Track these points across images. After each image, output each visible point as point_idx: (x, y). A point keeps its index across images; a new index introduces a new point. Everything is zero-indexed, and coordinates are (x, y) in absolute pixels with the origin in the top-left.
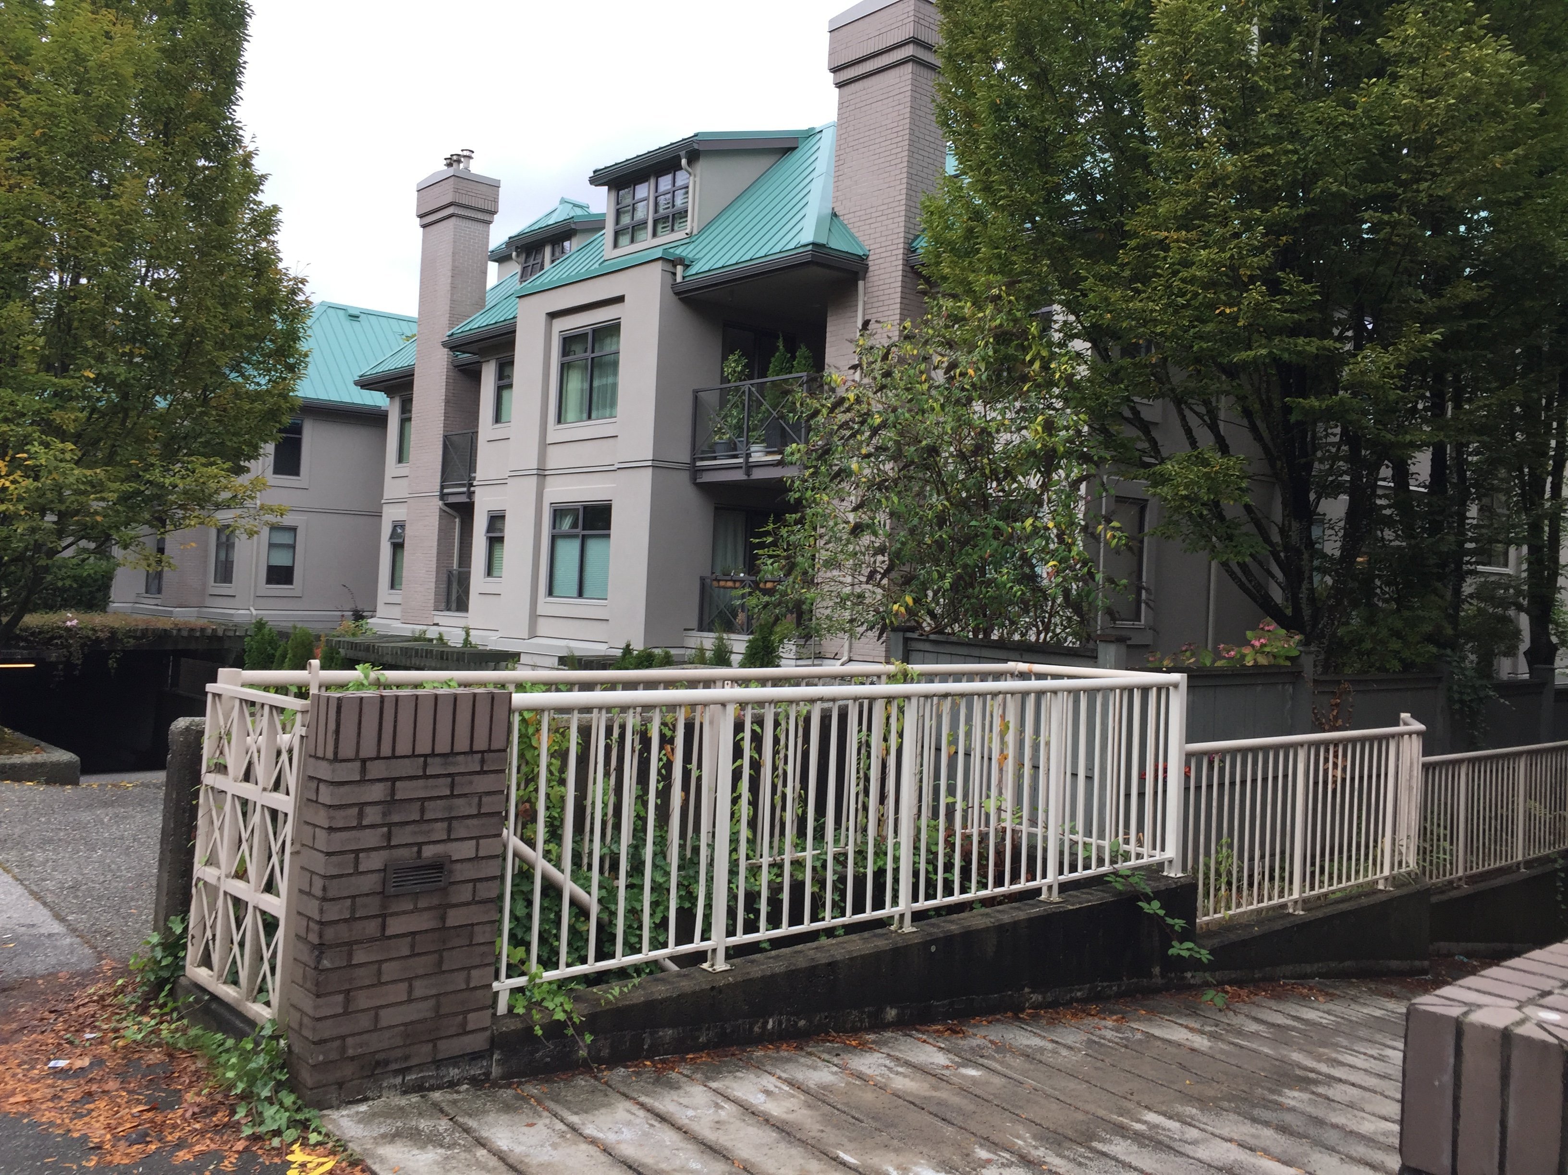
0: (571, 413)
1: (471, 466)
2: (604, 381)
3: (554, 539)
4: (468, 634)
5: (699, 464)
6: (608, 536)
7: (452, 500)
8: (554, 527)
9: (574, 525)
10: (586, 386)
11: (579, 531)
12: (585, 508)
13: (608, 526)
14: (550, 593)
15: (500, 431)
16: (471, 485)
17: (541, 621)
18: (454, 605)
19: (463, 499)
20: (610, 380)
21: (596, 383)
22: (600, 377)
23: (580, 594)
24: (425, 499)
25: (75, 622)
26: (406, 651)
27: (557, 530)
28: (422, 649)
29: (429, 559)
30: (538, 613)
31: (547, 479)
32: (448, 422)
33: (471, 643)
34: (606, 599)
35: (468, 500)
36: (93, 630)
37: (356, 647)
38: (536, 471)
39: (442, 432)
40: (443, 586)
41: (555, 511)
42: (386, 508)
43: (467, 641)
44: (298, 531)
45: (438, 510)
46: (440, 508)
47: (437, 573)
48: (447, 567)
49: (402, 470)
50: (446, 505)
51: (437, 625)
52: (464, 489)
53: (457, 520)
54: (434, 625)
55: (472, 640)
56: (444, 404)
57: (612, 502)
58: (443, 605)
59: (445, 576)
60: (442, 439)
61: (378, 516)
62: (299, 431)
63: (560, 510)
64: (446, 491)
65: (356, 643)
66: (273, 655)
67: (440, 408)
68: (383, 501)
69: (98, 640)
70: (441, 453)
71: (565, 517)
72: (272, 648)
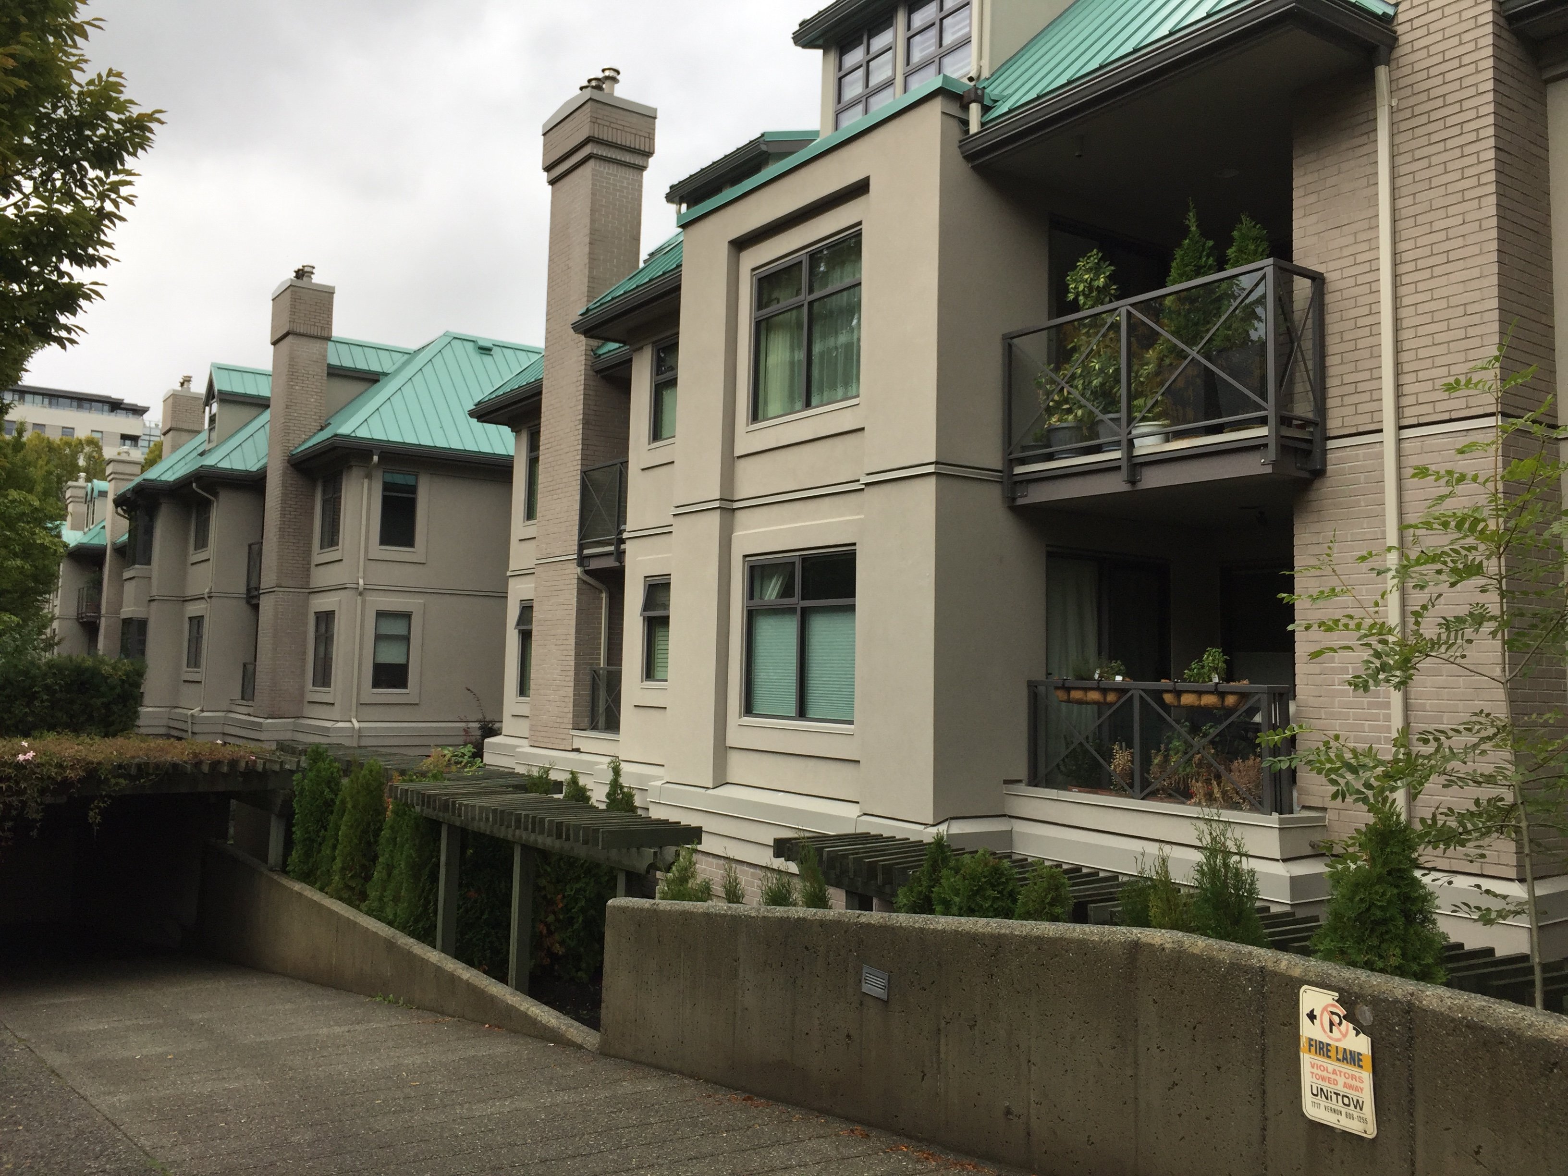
0: (775, 403)
1: (621, 517)
2: (831, 342)
3: (751, 617)
4: (617, 771)
5: (1019, 470)
6: (852, 608)
7: (594, 565)
8: (751, 596)
9: (786, 591)
10: (801, 355)
11: (796, 601)
12: (805, 559)
13: (851, 592)
14: (748, 709)
15: (661, 453)
16: (623, 541)
17: (734, 758)
18: (602, 721)
19: (610, 563)
20: (842, 339)
21: (817, 348)
22: (824, 337)
23: (802, 713)
24: (559, 565)
25: (30, 755)
26: (501, 816)
27: (756, 602)
28: (527, 816)
29: (565, 653)
30: (729, 743)
31: (738, 514)
32: (588, 452)
33: (622, 787)
34: (851, 722)
35: (617, 564)
36: (60, 766)
37: (429, 802)
38: (717, 504)
39: (579, 467)
40: (586, 692)
41: (752, 568)
42: (512, 583)
43: (615, 785)
44: (413, 617)
45: (576, 581)
46: (579, 578)
47: (576, 674)
48: (591, 664)
49: (531, 529)
50: (587, 572)
51: (578, 750)
52: (612, 548)
53: (604, 595)
54: (573, 750)
55: (624, 781)
56: (581, 426)
57: (857, 547)
58: (586, 721)
59: (588, 678)
60: (579, 477)
61: (502, 596)
62: (413, 489)
63: (763, 566)
64: (586, 552)
65: (429, 796)
66: (332, 800)
67: (576, 433)
68: (509, 574)
69: (66, 783)
70: (578, 497)
71: (771, 578)
72: (332, 790)
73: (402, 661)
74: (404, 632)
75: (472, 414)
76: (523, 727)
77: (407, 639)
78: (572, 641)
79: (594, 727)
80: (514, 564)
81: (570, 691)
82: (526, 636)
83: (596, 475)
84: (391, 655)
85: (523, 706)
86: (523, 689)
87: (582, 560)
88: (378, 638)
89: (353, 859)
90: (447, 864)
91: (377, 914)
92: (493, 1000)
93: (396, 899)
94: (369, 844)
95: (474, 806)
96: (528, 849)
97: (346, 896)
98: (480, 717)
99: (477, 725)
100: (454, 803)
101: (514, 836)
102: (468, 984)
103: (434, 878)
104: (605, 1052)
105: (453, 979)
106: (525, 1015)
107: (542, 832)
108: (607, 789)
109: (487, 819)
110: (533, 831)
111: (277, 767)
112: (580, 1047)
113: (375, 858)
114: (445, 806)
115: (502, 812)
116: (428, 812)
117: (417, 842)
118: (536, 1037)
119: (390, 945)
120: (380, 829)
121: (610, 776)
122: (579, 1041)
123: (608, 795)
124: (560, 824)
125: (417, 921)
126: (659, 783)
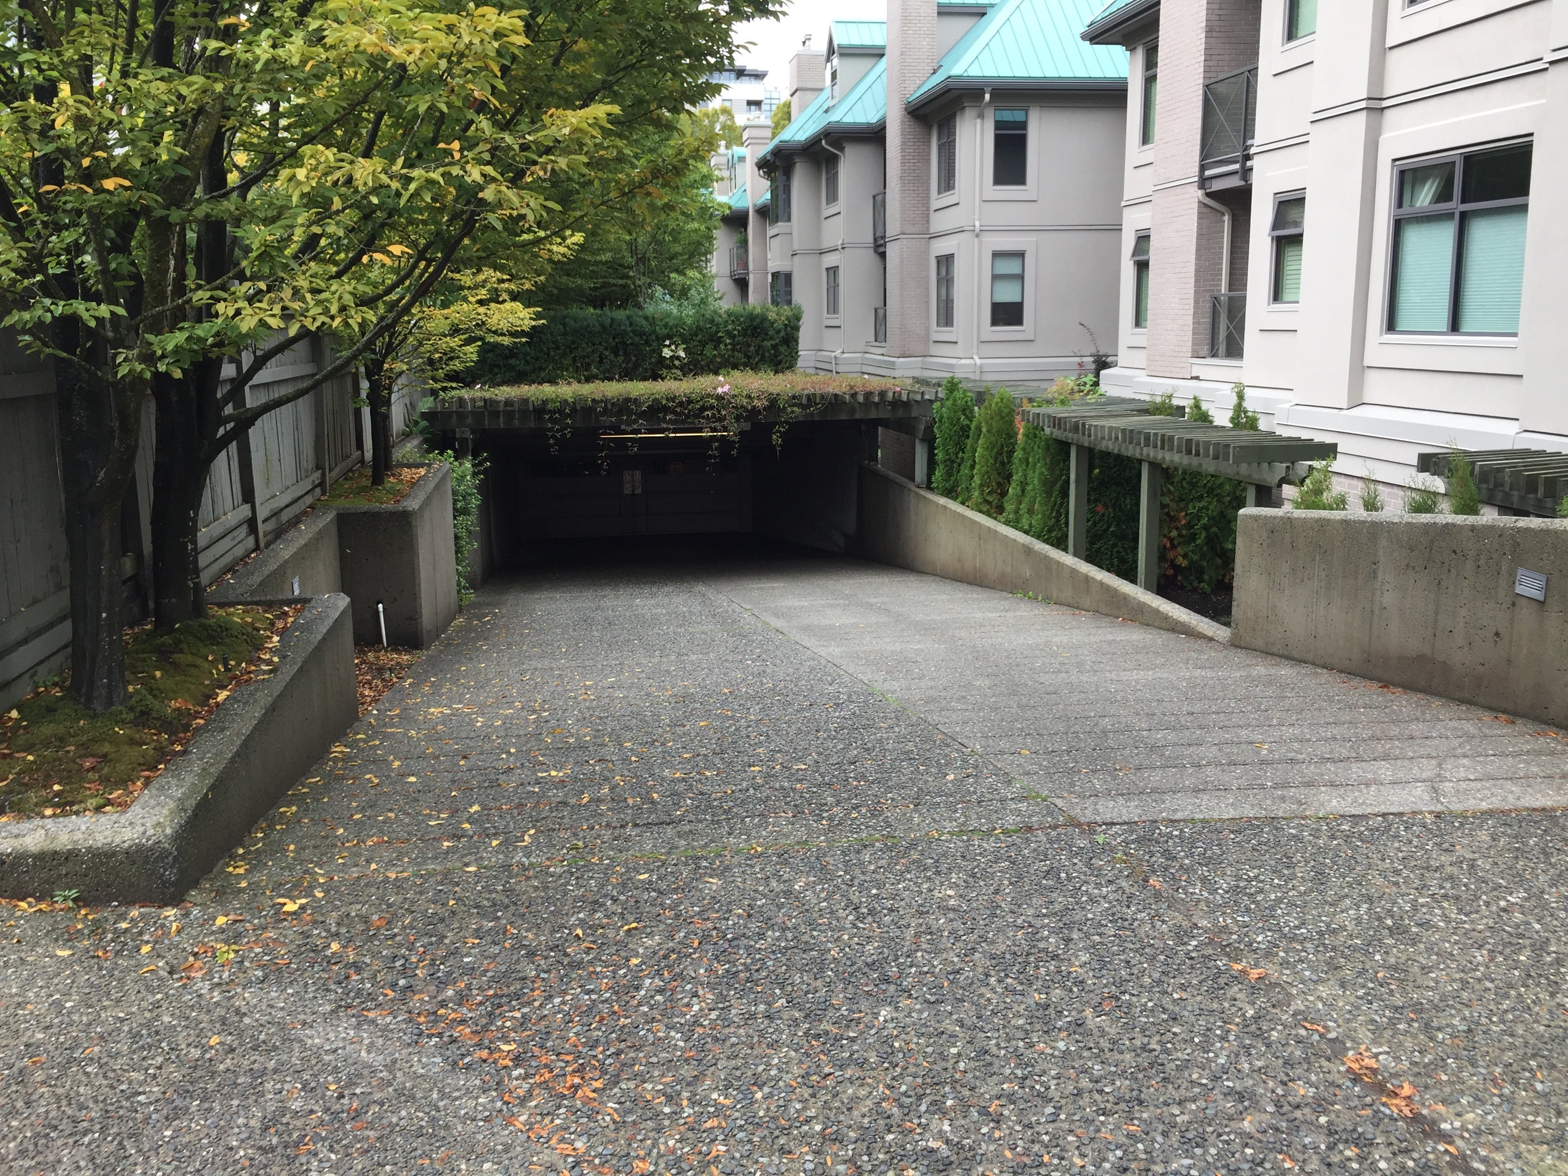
1: (1248, 129)
3: (1398, 227)
4: (1241, 397)
6: (1524, 208)
7: (1217, 186)
8: (1400, 205)
9: (1444, 195)
11: (1455, 205)
12: (1468, 159)
13: (1523, 188)
14: (1391, 326)
15: (1298, 52)
16: (1248, 157)
17: (1372, 377)
18: (1222, 348)
19: (1235, 182)
23: (1455, 327)
24: (1178, 189)
25: (726, 388)
26: (1130, 435)
27: (1406, 209)
28: (1156, 434)
29: (1185, 280)
30: (1367, 363)
31: (1388, 113)
32: (1211, 63)
33: (1246, 412)
34: (1515, 335)
35: (1242, 183)
36: (749, 397)
37: (1059, 424)
38: (1363, 105)
39: (1201, 81)
40: (1207, 320)
41: (1402, 173)
42: (1126, 212)
43: (1239, 409)
44: (1026, 255)
45: (1196, 205)
46: (1200, 202)
47: (1196, 302)
48: (1213, 291)
49: (1148, 154)
50: (1208, 195)
51: (1197, 378)
52: (1237, 166)
53: (1226, 218)
54: (1192, 378)
55: (1248, 405)
56: (1204, 35)
57: (1535, 138)
58: (1205, 350)
59: (1209, 305)
60: (1201, 92)
61: (1117, 229)
62: (1023, 125)
63: (1415, 170)
64: (1208, 173)
65: (1060, 419)
66: (968, 427)
67: (1198, 43)
68: (1123, 204)
69: (754, 411)
70: (1199, 114)
71: (1424, 182)
72: (967, 417)
73: (1017, 299)
74: (1019, 271)
75: (1084, 37)
76: (1140, 359)
77: (1021, 277)
78: (1192, 268)
79: (1214, 355)
80: (1130, 192)
81: (1190, 320)
82: (1142, 267)
83: (1221, 88)
84: (1008, 294)
85: (1140, 337)
86: (1139, 320)
87: (1203, 182)
88: (995, 277)
89: (989, 477)
90: (1077, 481)
91: (1015, 524)
92: (1125, 597)
93: (1031, 512)
94: (1003, 464)
95: (1103, 427)
96: (1154, 466)
97: (985, 509)
98: (1093, 350)
99: (1092, 359)
100: (1084, 425)
101: (1141, 454)
102: (1102, 584)
103: (1065, 494)
104: (1235, 644)
105: (1087, 579)
106: (1157, 612)
107: (1171, 449)
108: (1230, 414)
109: (1117, 438)
110: (1163, 448)
111: (918, 397)
112: (1211, 639)
113: (1009, 477)
114: (1075, 428)
115: (1132, 431)
116: (1058, 434)
117: (1048, 461)
118: (1168, 630)
119: (1028, 550)
120: (1012, 451)
121: (1234, 400)
122: (1210, 634)
123: (1232, 420)
124: (1189, 441)
125: (1050, 531)
126: (1287, 406)
